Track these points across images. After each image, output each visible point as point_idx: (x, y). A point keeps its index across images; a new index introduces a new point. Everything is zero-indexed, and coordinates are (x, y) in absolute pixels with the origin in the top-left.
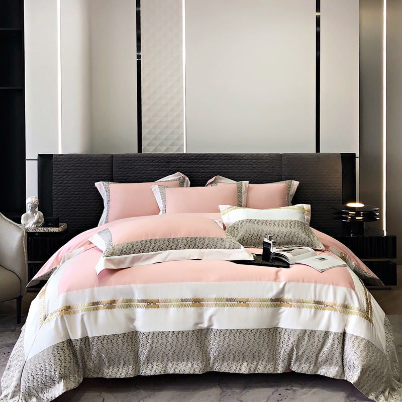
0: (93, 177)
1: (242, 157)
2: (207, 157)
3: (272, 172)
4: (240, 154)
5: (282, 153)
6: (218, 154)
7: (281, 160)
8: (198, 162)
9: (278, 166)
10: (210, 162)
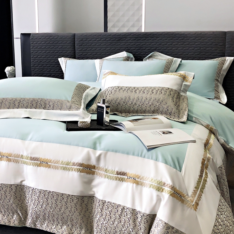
0: (60, 53)
1: (186, 35)
2: (154, 35)
3: (215, 50)
4: (184, 32)
6: (164, 32)
7: (225, 38)
8: (145, 40)
9: (221, 44)
10: (156, 40)
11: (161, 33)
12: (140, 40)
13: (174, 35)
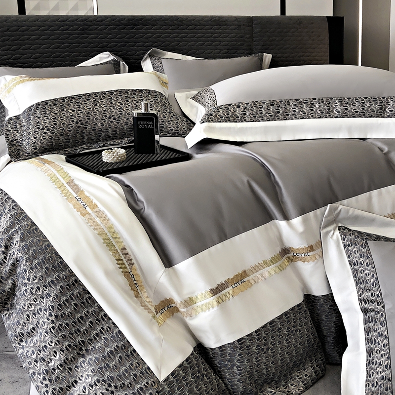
3: (241, 45)
5: (251, 15)
7: (251, 26)
8: (133, 28)
9: (247, 36)
10: (151, 28)
11: (158, 18)
12: (124, 29)
13: (180, 21)
